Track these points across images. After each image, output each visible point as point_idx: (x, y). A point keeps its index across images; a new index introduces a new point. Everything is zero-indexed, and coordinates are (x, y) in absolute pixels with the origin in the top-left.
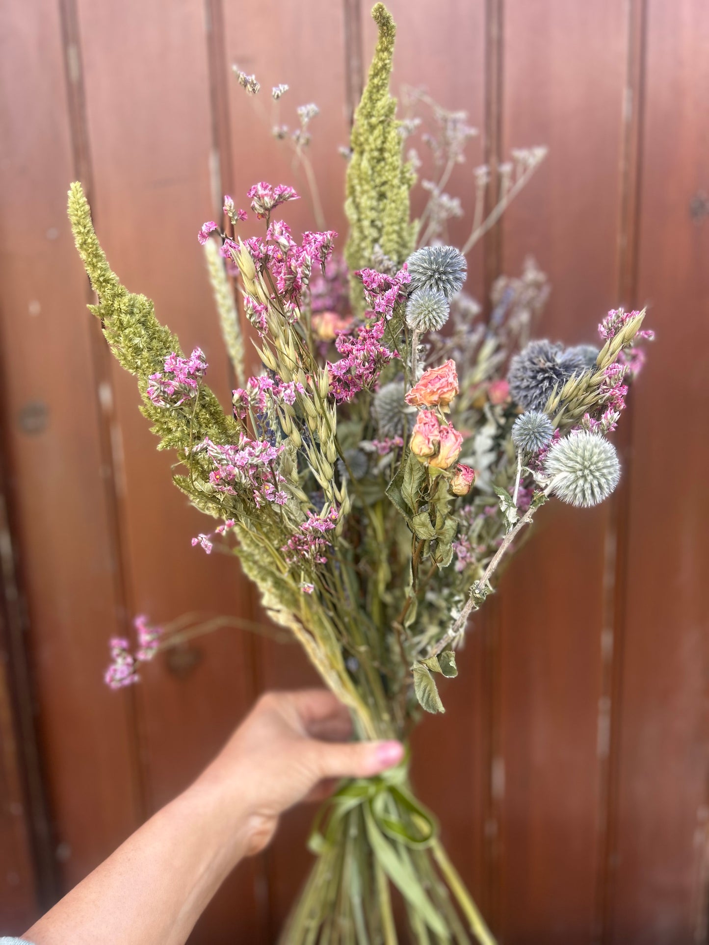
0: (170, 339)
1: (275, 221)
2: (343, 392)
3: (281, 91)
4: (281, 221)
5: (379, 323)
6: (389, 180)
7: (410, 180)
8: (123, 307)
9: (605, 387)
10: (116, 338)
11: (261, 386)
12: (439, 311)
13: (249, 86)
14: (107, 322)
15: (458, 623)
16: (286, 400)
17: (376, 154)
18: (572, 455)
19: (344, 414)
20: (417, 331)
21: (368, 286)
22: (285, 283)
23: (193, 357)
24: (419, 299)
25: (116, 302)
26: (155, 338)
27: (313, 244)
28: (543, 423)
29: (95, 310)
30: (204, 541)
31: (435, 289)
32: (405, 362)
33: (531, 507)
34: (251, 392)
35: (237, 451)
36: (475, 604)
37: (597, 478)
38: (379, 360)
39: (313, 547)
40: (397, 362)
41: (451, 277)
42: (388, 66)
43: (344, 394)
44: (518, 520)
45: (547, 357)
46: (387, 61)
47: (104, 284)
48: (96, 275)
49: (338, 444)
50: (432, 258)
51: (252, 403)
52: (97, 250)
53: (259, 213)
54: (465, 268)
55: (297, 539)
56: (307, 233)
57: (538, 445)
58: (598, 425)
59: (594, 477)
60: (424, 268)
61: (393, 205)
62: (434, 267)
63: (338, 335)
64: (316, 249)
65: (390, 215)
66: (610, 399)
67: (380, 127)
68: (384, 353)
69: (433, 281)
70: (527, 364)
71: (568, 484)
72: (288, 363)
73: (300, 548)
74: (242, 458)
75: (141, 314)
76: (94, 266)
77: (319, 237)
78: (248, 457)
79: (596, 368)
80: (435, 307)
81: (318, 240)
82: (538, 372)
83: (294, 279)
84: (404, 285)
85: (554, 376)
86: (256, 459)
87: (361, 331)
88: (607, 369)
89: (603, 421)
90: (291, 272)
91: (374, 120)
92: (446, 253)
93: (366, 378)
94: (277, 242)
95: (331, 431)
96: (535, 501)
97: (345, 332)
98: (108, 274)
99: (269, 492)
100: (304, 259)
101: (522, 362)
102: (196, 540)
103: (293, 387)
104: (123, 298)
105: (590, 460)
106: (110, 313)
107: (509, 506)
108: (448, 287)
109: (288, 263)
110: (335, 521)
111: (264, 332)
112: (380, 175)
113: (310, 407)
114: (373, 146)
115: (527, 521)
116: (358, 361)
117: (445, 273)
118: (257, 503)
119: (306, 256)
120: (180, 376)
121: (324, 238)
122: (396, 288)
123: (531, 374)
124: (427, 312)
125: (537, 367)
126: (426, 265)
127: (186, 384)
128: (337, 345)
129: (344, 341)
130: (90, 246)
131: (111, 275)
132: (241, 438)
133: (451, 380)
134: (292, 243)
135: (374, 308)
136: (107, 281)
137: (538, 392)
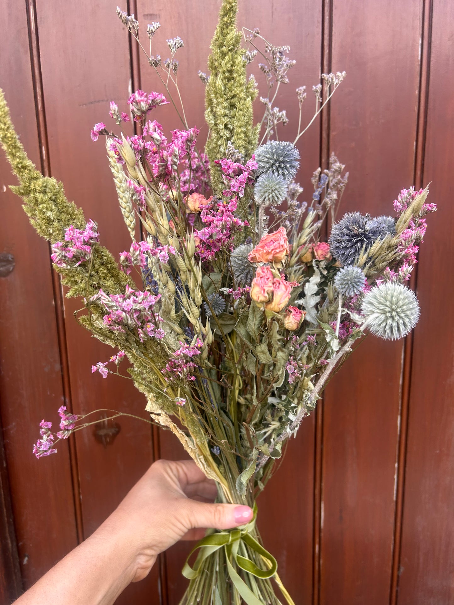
0: (76, 212)
1: (150, 121)
2: (206, 253)
3: (154, 27)
4: (155, 121)
5: (234, 199)
6: (238, 94)
7: (253, 94)
8: (38, 188)
9: (401, 247)
10: (33, 212)
11: (142, 249)
12: (279, 190)
13: (129, 23)
14: (25, 199)
15: (294, 424)
16: (162, 260)
17: (227, 74)
18: (382, 300)
19: (207, 269)
20: (263, 205)
21: (226, 172)
22: (159, 169)
23: (87, 228)
24: (264, 181)
25: (32, 184)
26: (64, 212)
27: (180, 139)
28: (358, 275)
29: (16, 190)
30: (101, 368)
31: (276, 173)
32: (254, 229)
33: (351, 339)
34: (134, 254)
35: (124, 299)
36: (308, 411)
37: (402, 318)
38: (233, 228)
39: (185, 369)
40: (246, 229)
41: (288, 165)
42: (234, 8)
43: (207, 254)
44: (340, 349)
45: (359, 225)
46: (234, 4)
47: (22, 170)
48: (15, 163)
49: (203, 292)
50: (274, 150)
51: (135, 262)
52: (15, 143)
53: (137, 116)
54: (298, 158)
55: (173, 363)
56: (174, 131)
57: (354, 292)
58: (396, 276)
59: (400, 317)
60: (267, 158)
61: (241, 112)
62: (275, 157)
63: (202, 209)
64: (183, 142)
65: (239, 120)
66: (406, 256)
67: (230, 54)
68: (237, 223)
69: (274, 168)
70: (345, 231)
71: (380, 322)
72: (163, 231)
73: (175, 370)
74: (128, 304)
75: (52, 193)
76: (14, 156)
77: (184, 134)
78: (132, 304)
79: (394, 233)
80: (277, 187)
81: (184, 136)
82: (353, 236)
83: (166, 167)
84: (253, 171)
85: (365, 239)
86: (139, 305)
87: (220, 206)
88: (403, 233)
89: (400, 273)
90: (163, 160)
91: (225, 49)
92: (284, 147)
93: (224, 241)
94: (152, 137)
95: (197, 282)
96: (353, 335)
97: (207, 207)
98: (25, 162)
99: (150, 330)
100: (173, 150)
101: (341, 229)
102: (95, 367)
103: (166, 250)
104: (38, 180)
105: (396, 304)
106: (28, 192)
107: (333, 338)
108: (286, 172)
109: (161, 154)
110: (201, 349)
111: (143, 208)
112: (231, 91)
113: (182, 264)
114: (225, 69)
115: (347, 350)
116: (218, 229)
117: (283, 162)
118: (141, 339)
119: (175, 148)
120: (77, 244)
121: (188, 134)
122: (246, 173)
123: (347, 238)
124: (270, 191)
125: (352, 233)
126: (269, 156)
127: (82, 250)
128: (201, 217)
129: (207, 214)
130: (10, 139)
131: (28, 163)
132: (127, 289)
133: (282, 242)
134: (164, 137)
135: (230, 189)
136: (24, 167)
137: (353, 251)
